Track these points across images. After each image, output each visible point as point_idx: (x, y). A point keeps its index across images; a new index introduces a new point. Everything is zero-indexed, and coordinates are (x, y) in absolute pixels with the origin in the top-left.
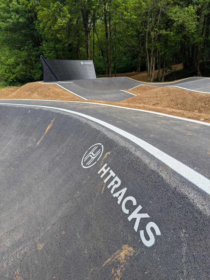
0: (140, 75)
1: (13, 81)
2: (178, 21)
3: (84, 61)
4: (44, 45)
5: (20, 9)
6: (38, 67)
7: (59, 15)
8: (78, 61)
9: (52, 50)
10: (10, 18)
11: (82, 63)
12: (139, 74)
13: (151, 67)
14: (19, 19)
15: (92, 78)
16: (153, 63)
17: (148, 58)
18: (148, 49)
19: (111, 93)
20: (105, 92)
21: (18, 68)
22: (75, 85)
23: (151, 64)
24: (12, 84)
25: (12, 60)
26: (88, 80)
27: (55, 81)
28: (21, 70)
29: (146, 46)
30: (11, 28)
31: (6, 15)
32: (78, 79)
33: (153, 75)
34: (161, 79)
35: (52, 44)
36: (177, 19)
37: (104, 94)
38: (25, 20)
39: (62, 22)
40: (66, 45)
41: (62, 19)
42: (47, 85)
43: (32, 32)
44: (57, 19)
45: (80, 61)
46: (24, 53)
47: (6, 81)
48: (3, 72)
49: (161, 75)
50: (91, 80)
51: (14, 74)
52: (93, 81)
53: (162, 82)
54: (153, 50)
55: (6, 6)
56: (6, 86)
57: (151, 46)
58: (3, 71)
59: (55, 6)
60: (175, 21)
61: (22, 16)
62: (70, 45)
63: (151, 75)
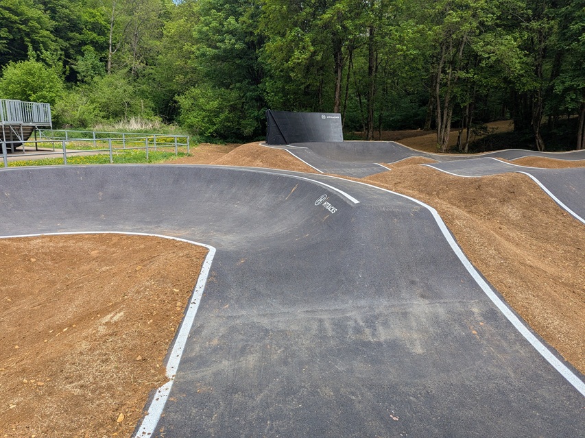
0: (428, 136)
1: (212, 136)
2: (489, 58)
3: (327, 114)
4: (268, 84)
5: (239, 30)
6: (252, 115)
7: (297, 45)
8: (318, 114)
9: (279, 92)
10: (222, 41)
11: (323, 117)
12: (426, 134)
13: (444, 126)
14: (235, 44)
15: (336, 141)
16: (447, 120)
17: (439, 111)
18: (440, 96)
19: (360, 167)
20: (351, 163)
21: (222, 116)
22: (310, 153)
23: (445, 121)
24: (209, 141)
25: (214, 104)
26: (330, 143)
27: (282, 144)
28: (227, 119)
29: (438, 91)
30: (219, 55)
31: (217, 37)
32: (314, 141)
33: (447, 139)
34: (463, 149)
35: (279, 84)
36: (487, 55)
37: (349, 167)
38: (244, 45)
39: (299, 56)
40: (302, 87)
41: (300, 53)
42: (273, 150)
43: (251, 62)
44: (293, 52)
45: (321, 113)
46: (234, 94)
47: (201, 134)
48: (199, 121)
49: (462, 141)
50: (334, 143)
51: (215, 125)
52: (338, 146)
53: (465, 153)
54: (448, 98)
55: (218, 25)
56: (200, 142)
57: (446, 92)
58: (200, 119)
59: (293, 34)
60: (482, 59)
61: (240, 39)
62: (308, 87)
63: (444, 139)
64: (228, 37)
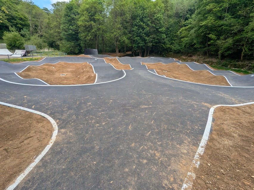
3: (95, 49)
13: (117, 52)
15: (97, 54)
17: (116, 49)
28: (72, 49)
30: (69, 34)
31: (68, 30)
32: (93, 54)
35: (84, 42)
38: (74, 33)
40: (89, 43)
41: (88, 37)
49: (121, 55)
64: (70, 30)
